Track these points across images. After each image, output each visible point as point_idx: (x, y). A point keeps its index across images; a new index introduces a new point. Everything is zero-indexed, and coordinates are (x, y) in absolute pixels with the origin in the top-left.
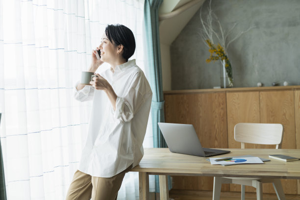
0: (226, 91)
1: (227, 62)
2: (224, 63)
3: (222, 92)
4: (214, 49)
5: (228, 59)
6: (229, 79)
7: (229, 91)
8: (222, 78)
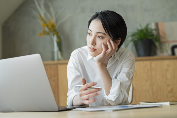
0: (57, 64)
1: (58, 37)
2: (55, 39)
3: (54, 64)
4: (45, 23)
5: (60, 34)
6: (59, 53)
7: (61, 64)
8: (53, 53)
